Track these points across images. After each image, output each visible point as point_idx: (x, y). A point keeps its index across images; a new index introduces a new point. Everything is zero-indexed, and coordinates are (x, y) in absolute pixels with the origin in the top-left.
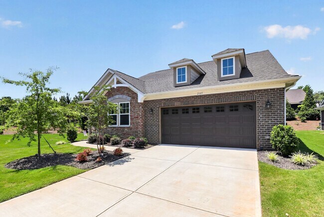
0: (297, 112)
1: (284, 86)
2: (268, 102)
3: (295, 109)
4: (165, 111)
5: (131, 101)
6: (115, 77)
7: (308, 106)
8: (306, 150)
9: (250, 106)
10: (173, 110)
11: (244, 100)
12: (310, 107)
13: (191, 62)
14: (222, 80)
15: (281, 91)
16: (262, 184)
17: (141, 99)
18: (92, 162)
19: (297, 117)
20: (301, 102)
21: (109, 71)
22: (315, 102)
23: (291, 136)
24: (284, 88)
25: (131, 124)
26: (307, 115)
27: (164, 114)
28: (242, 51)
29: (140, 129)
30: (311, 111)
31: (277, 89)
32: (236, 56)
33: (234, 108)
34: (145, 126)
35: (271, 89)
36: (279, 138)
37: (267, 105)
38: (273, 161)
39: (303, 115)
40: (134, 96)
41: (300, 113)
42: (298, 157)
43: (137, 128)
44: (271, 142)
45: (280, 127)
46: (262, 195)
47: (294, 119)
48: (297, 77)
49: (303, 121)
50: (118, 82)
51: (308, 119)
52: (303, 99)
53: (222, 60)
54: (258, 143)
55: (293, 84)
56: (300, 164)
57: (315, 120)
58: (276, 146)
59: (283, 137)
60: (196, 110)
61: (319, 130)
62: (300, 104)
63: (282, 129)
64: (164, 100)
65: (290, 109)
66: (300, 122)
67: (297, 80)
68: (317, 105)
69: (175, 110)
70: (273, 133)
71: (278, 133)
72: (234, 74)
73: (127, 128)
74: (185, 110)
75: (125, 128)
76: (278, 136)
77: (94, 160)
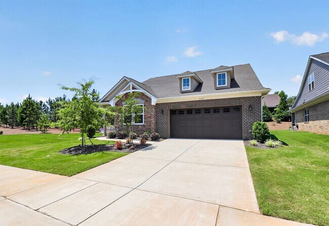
0: (274, 114)
1: (260, 95)
2: (250, 106)
3: (272, 112)
4: (173, 112)
5: (145, 103)
6: (131, 84)
7: (282, 109)
8: (274, 138)
9: (238, 108)
10: (180, 111)
11: (234, 104)
12: (284, 110)
13: (194, 75)
14: (217, 89)
15: (258, 99)
16: (248, 155)
17: (154, 101)
18: (128, 149)
19: (273, 119)
20: (277, 106)
21: (125, 78)
22: (288, 106)
23: (265, 129)
24: (261, 97)
25: (145, 123)
26: (281, 117)
27: (172, 114)
28: (232, 69)
29: (153, 126)
30: (284, 113)
31: (256, 97)
32: (228, 72)
33: (227, 110)
34: (156, 123)
35: (252, 97)
36: (258, 131)
37: (249, 108)
38: (254, 145)
39: (279, 117)
40: (148, 100)
41: (276, 115)
42: (269, 142)
43: (150, 126)
44: (252, 133)
45: (258, 123)
46: (248, 159)
47: (271, 120)
48: (269, 90)
49: (279, 122)
50: (133, 88)
51: (282, 121)
52: (278, 103)
53: (217, 74)
54: (244, 135)
55: (266, 94)
56: (271, 147)
57: (288, 121)
58: (256, 136)
59: (261, 129)
60: (198, 111)
61: (290, 129)
62: (276, 108)
63: (260, 124)
64: (173, 103)
65: (268, 111)
66: (276, 123)
67: (269, 91)
68: (290, 108)
69: (181, 112)
70: (254, 127)
71: (257, 127)
72: (226, 85)
73: (141, 125)
74: (190, 111)
75: (139, 125)
76: (257, 129)
77: (129, 148)
